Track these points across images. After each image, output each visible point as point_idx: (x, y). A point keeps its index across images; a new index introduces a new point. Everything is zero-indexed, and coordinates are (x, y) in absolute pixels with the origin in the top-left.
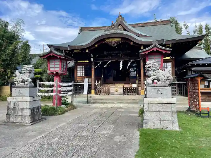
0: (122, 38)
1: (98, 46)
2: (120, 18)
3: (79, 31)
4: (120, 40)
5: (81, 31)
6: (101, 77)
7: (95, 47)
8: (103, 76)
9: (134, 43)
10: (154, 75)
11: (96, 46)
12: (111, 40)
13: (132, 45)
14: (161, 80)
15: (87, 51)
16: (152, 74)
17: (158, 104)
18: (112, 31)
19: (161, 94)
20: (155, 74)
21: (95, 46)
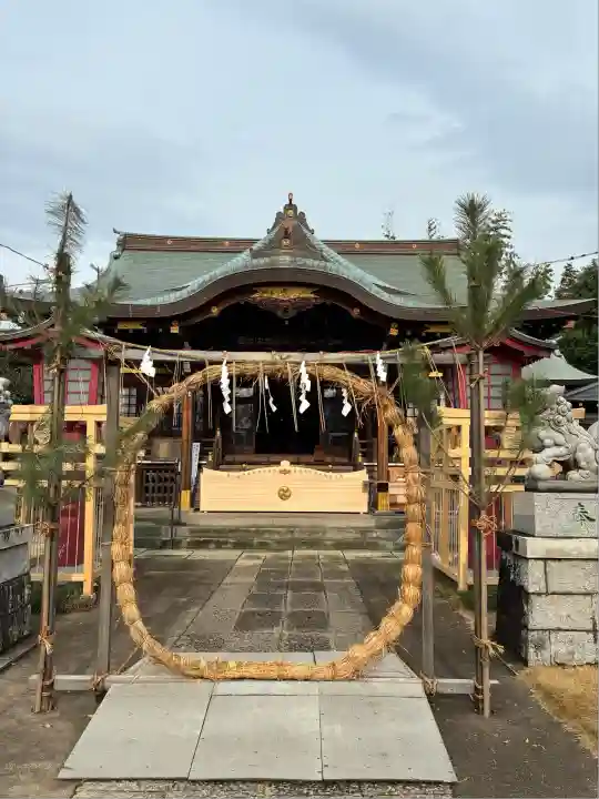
0: (321, 290)
1: (222, 313)
2: (291, 212)
3: (115, 247)
4: (312, 296)
5: (124, 250)
6: (214, 435)
7: (210, 315)
8: (218, 433)
9: (365, 310)
10: (556, 445)
11: (215, 311)
12: (277, 294)
13: (358, 320)
14: (583, 464)
15: (175, 330)
16: (548, 438)
17: (584, 563)
18: (281, 258)
19: (588, 522)
20: (560, 439)
21: (209, 311)
